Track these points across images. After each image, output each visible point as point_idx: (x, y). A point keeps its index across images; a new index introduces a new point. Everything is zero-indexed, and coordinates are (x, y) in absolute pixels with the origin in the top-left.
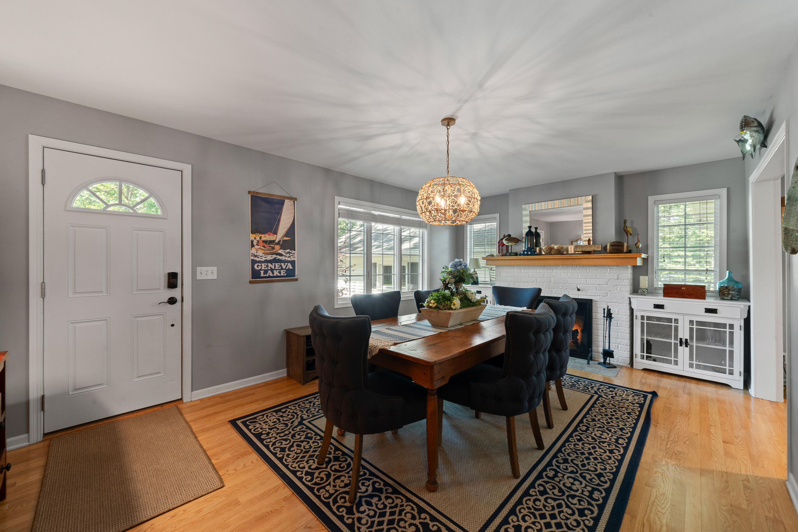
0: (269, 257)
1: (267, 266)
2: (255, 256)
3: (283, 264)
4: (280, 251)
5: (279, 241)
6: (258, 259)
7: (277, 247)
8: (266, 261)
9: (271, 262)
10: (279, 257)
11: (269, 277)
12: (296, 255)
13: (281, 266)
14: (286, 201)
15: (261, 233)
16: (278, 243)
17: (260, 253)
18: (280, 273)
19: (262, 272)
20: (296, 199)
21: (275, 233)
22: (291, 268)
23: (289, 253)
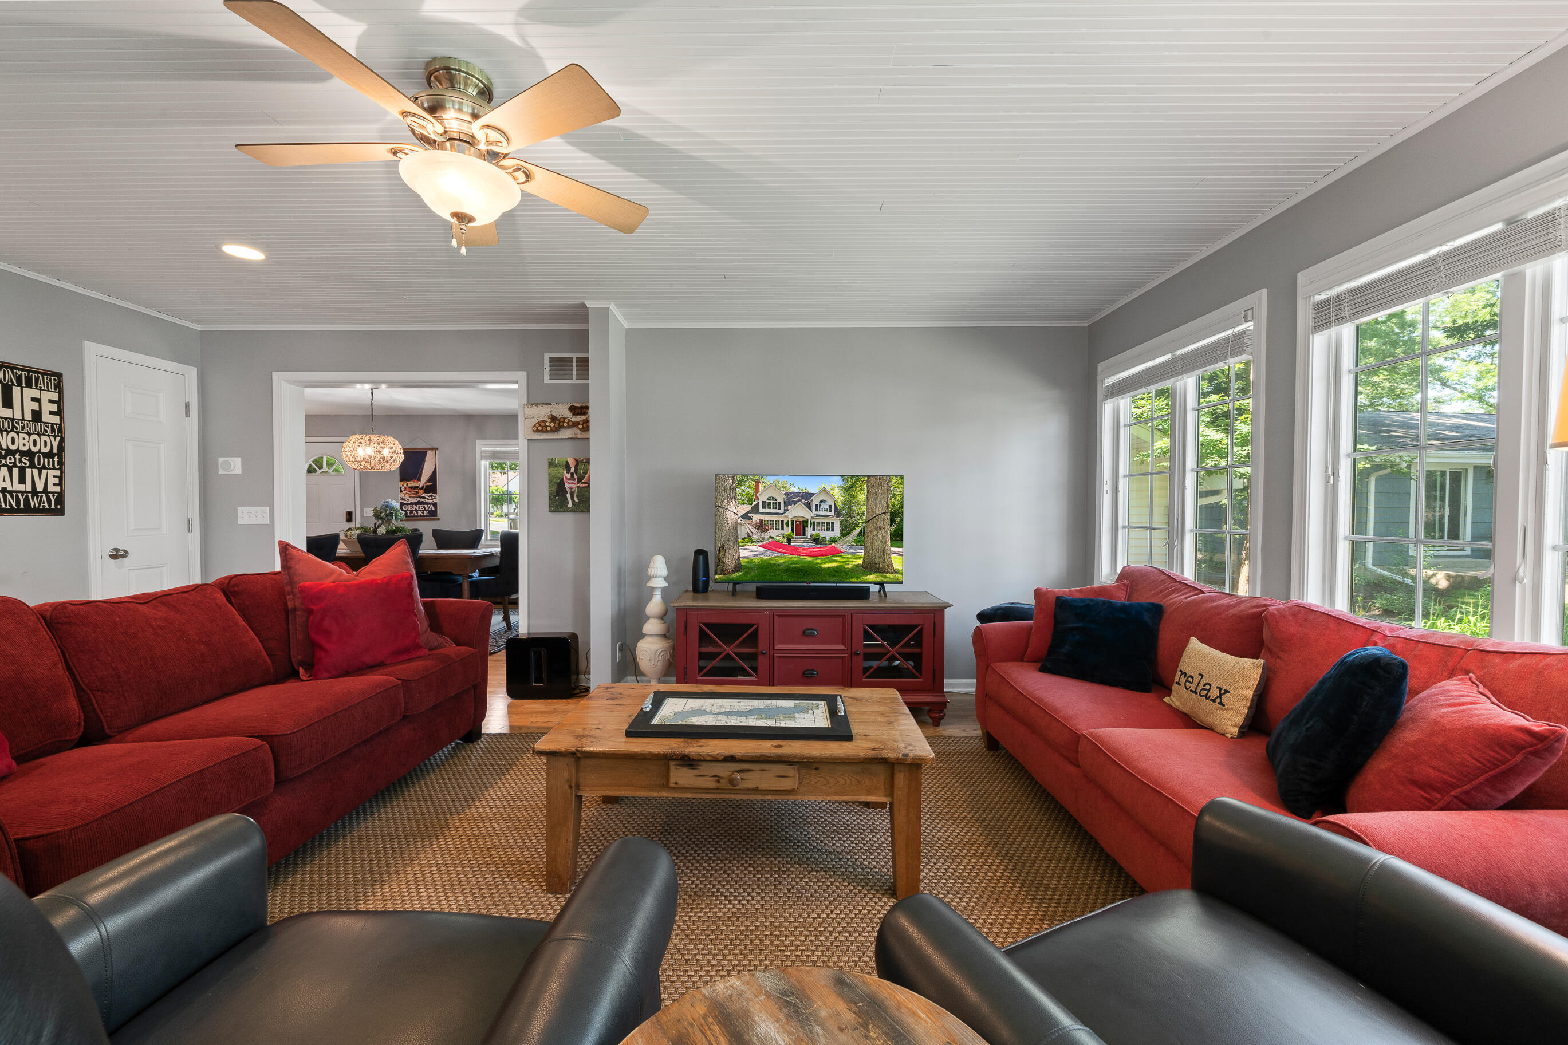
0: (414, 500)
1: (413, 507)
2: (403, 499)
3: (426, 506)
4: (423, 495)
5: (423, 487)
6: (405, 502)
7: (421, 492)
8: (412, 504)
9: (416, 504)
10: (422, 500)
11: (414, 516)
12: (437, 497)
13: (424, 507)
14: (429, 451)
15: (408, 481)
16: (421, 489)
17: (407, 497)
18: (423, 513)
19: (408, 512)
20: (437, 449)
21: (419, 480)
22: (433, 509)
23: (431, 496)
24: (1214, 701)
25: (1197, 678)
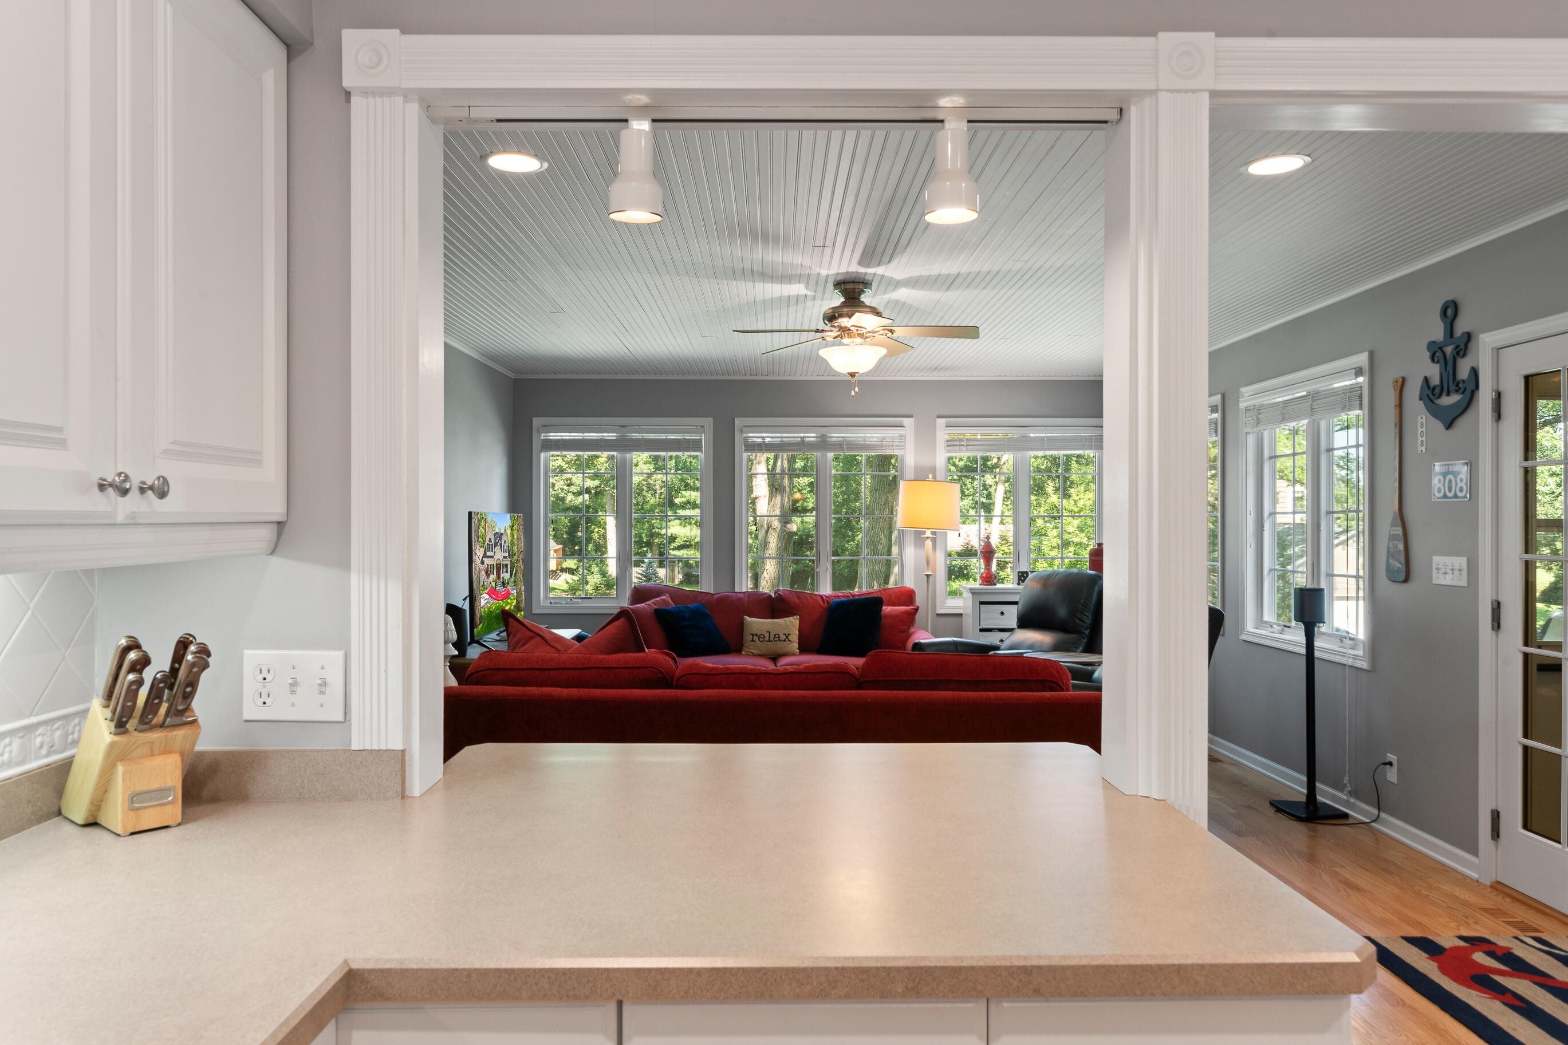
24: (785, 641)
25: (767, 635)
